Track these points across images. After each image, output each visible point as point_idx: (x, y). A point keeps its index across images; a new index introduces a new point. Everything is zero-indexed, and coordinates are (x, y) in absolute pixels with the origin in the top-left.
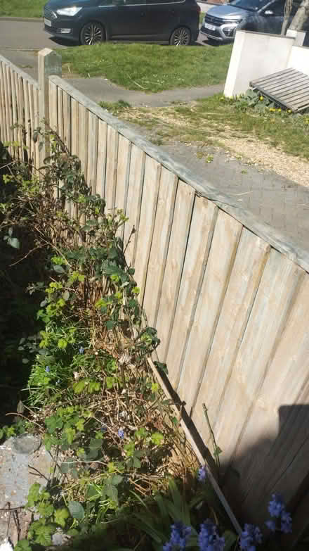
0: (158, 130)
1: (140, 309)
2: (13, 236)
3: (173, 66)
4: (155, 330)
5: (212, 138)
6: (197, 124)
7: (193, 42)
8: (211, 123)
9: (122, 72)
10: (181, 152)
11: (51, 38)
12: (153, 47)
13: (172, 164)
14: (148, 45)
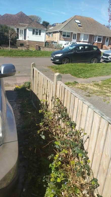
0: (88, 91)
1: (90, 169)
2: (43, 135)
3: (92, 70)
4: (97, 179)
5: (108, 94)
6: (102, 89)
7: (99, 62)
8: (108, 89)
9: (75, 72)
10: (97, 100)
11: (53, 63)
12: (86, 64)
13: (106, 118)
14: (84, 64)
